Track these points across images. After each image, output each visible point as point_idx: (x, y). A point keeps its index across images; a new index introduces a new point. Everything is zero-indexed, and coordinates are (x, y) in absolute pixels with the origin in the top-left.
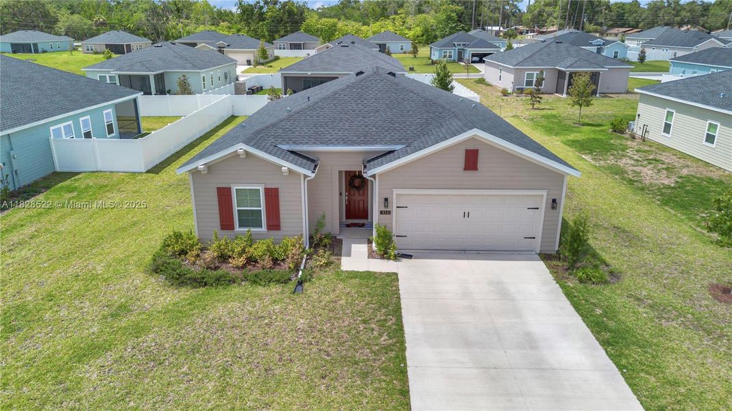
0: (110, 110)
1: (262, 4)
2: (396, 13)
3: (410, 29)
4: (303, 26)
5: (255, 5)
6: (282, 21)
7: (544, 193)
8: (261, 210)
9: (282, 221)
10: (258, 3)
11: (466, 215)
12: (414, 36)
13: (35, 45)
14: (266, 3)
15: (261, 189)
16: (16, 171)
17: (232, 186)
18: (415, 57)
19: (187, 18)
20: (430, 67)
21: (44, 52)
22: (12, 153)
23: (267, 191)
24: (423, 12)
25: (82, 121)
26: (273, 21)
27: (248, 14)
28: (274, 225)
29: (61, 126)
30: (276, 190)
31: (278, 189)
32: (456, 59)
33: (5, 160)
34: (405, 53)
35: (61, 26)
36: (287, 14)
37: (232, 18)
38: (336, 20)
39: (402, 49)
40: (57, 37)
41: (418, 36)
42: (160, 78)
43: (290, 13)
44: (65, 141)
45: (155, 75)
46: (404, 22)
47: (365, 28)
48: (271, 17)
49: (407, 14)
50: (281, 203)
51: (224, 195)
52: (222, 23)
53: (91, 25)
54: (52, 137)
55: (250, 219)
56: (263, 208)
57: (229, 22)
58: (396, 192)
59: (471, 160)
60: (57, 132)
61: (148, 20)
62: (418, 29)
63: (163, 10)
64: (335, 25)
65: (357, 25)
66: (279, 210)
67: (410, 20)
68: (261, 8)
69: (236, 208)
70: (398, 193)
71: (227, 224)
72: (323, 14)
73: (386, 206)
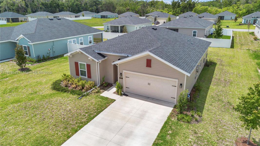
0: (91, 36)
1: (180, 1)
2: (236, 4)
3: (240, 10)
4: (194, 9)
5: (177, 2)
6: (186, 7)
7: (177, 80)
9: (91, 75)
10: (178, 1)
11: (149, 84)
12: (242, 13)
13: (107, 16)
14: (181, 1)
15: (86, 64)
16: (54, 51)
17: (78, 62)
18: (235, 22)
19: (154, 7)
20: (238, 26)
21: (109, 18)
22: (53, 46)
24: (249, 3)
25: (80, 39)
26: (183, 8)
27: (175, 5)
28: (90, 77)
29: (72, 40)
31: (90, 65)
32: (252, 23)
33: (51, 48)
34: (232, 20)
35: (117, 10)
36: (188, 5)
37: (170, 7)
38: (208, 7)
39: (231, 18)
40: (113, 13)
41: (244, 13)
42: (122, 27)
43: (190, 4)
44: (72, 44)
45: (121, 26)
46: (238, 8)
47: (220, 10)
48: (182, 6)
49: (240, 4)
50: (91, 70)
51: (76, 64)
52: (165, 9)
53: (125, 10)
54: (68, 43)
55: (83, 73)
56: (86, 70)
57: (168, 8)
58: (124, 71)
59: (149, 63)
60: (70, 42)
61: (141, 8)
62: (244, 10)
63: (146, 5)
64: (207, 9)
65: (216, 9)
66: (90, 72)
67: (241, 7)
68: (179, 3)
69: (80, 69)
70: (125, 72)
71: (77, 74)
72: (203, 4)
73: (121, 76)
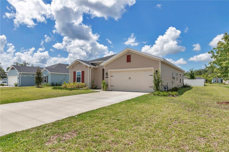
7: (153, 68)
8: (80, 77)
11: (130, 78)
17: (76, 71)
22: (65, 78)
28: (83, 81)
31: (84, 71)
32: (220, 82)
50: (85, 75)
51: (75, 74)
55: (79, 80)
59: (129, 58)
69: (76, 77)
70: (110, 71)
73: (107, 75)
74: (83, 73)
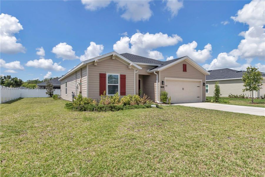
7: (201, 80)
8: (118, 85)
9: (126, 91)
11: (183, 89)
15: (119, 75)
17: (106, 73)
23: (121, 75)
28: (123, 93)
30: (125, 76)
50: (126, 82)
51: (102, 77)
66: (125, 85)
69: (107, 84)
70: (166, 79)
73: (163, 84)
74: (123, 78)
